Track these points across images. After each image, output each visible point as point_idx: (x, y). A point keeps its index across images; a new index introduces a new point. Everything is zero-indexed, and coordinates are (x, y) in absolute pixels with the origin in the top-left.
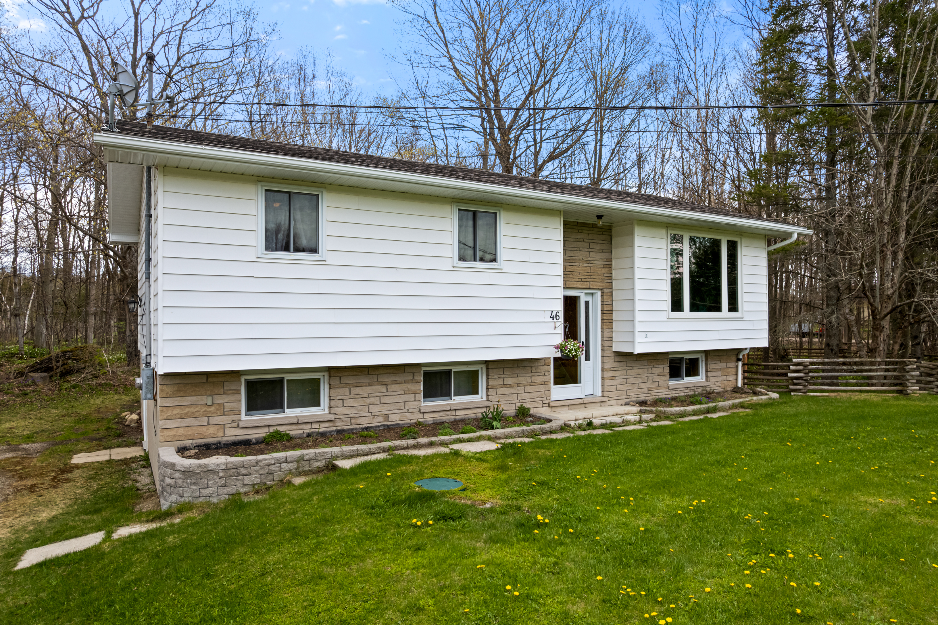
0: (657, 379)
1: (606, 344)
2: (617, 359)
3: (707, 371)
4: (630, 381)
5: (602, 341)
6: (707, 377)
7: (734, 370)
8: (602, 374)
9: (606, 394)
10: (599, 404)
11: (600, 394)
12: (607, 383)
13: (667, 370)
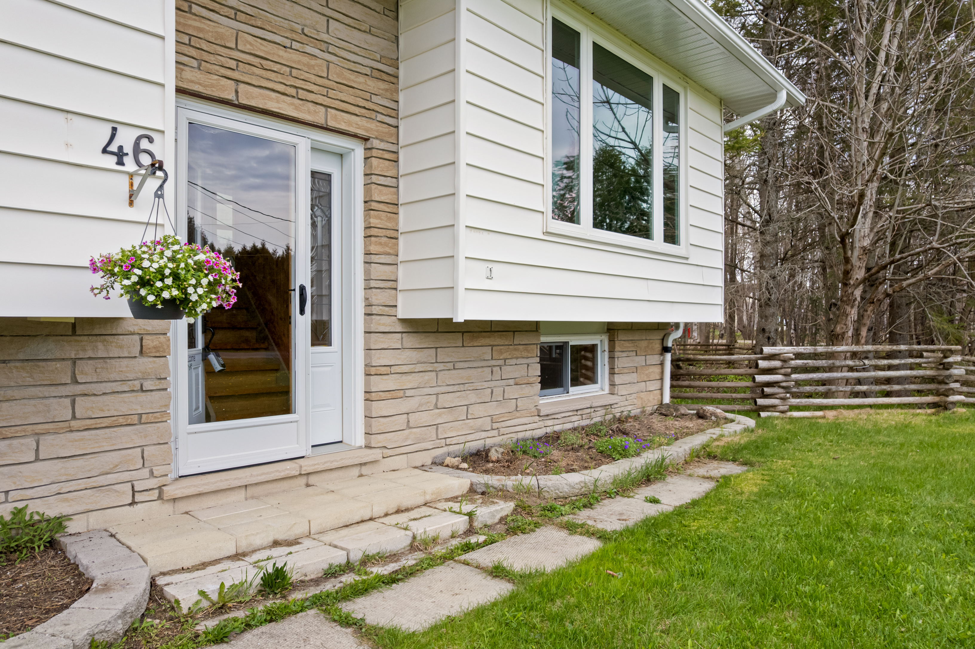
0: (513, 392)
1: (379, 297)
2: (410, 341)
3: (612, 372)
4: (446, 400)
5: (367, 288)
6: (612, 385)
7: (657, 370)
8: (367, 383)
9: (376, 441)
10: (356, 472)
11: (360, 441)
12: (379, 408)
13: (536, 370)
